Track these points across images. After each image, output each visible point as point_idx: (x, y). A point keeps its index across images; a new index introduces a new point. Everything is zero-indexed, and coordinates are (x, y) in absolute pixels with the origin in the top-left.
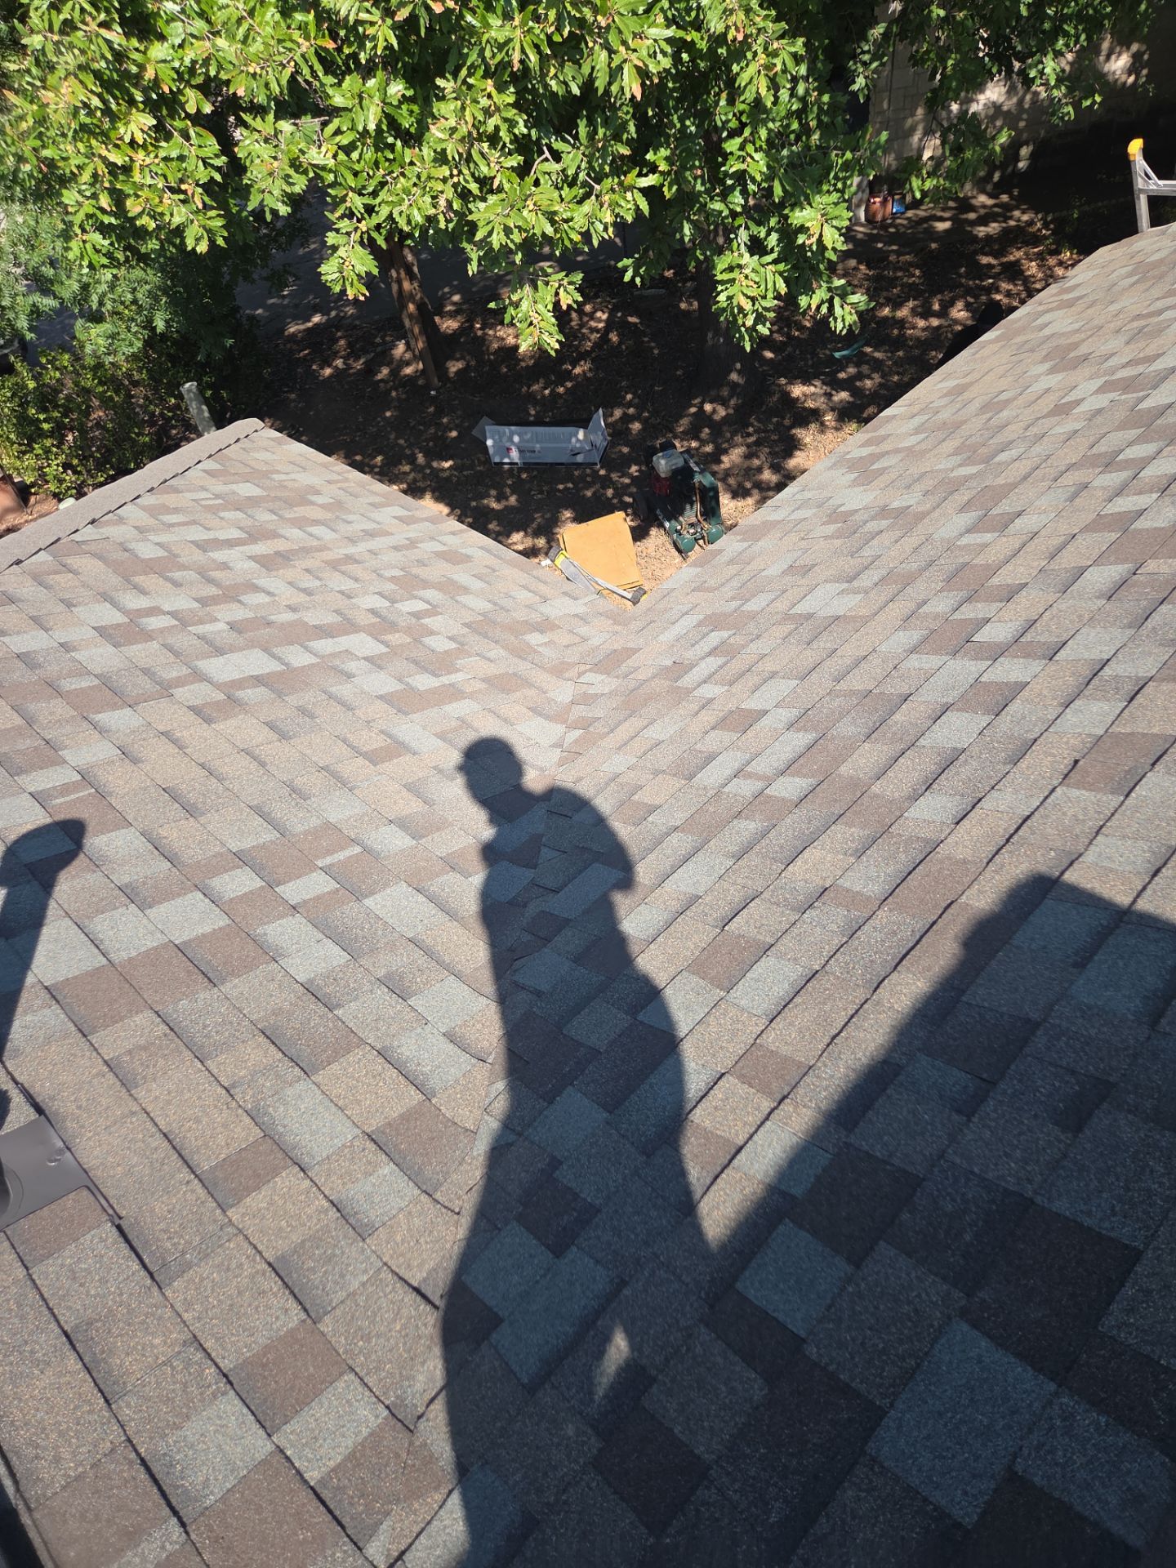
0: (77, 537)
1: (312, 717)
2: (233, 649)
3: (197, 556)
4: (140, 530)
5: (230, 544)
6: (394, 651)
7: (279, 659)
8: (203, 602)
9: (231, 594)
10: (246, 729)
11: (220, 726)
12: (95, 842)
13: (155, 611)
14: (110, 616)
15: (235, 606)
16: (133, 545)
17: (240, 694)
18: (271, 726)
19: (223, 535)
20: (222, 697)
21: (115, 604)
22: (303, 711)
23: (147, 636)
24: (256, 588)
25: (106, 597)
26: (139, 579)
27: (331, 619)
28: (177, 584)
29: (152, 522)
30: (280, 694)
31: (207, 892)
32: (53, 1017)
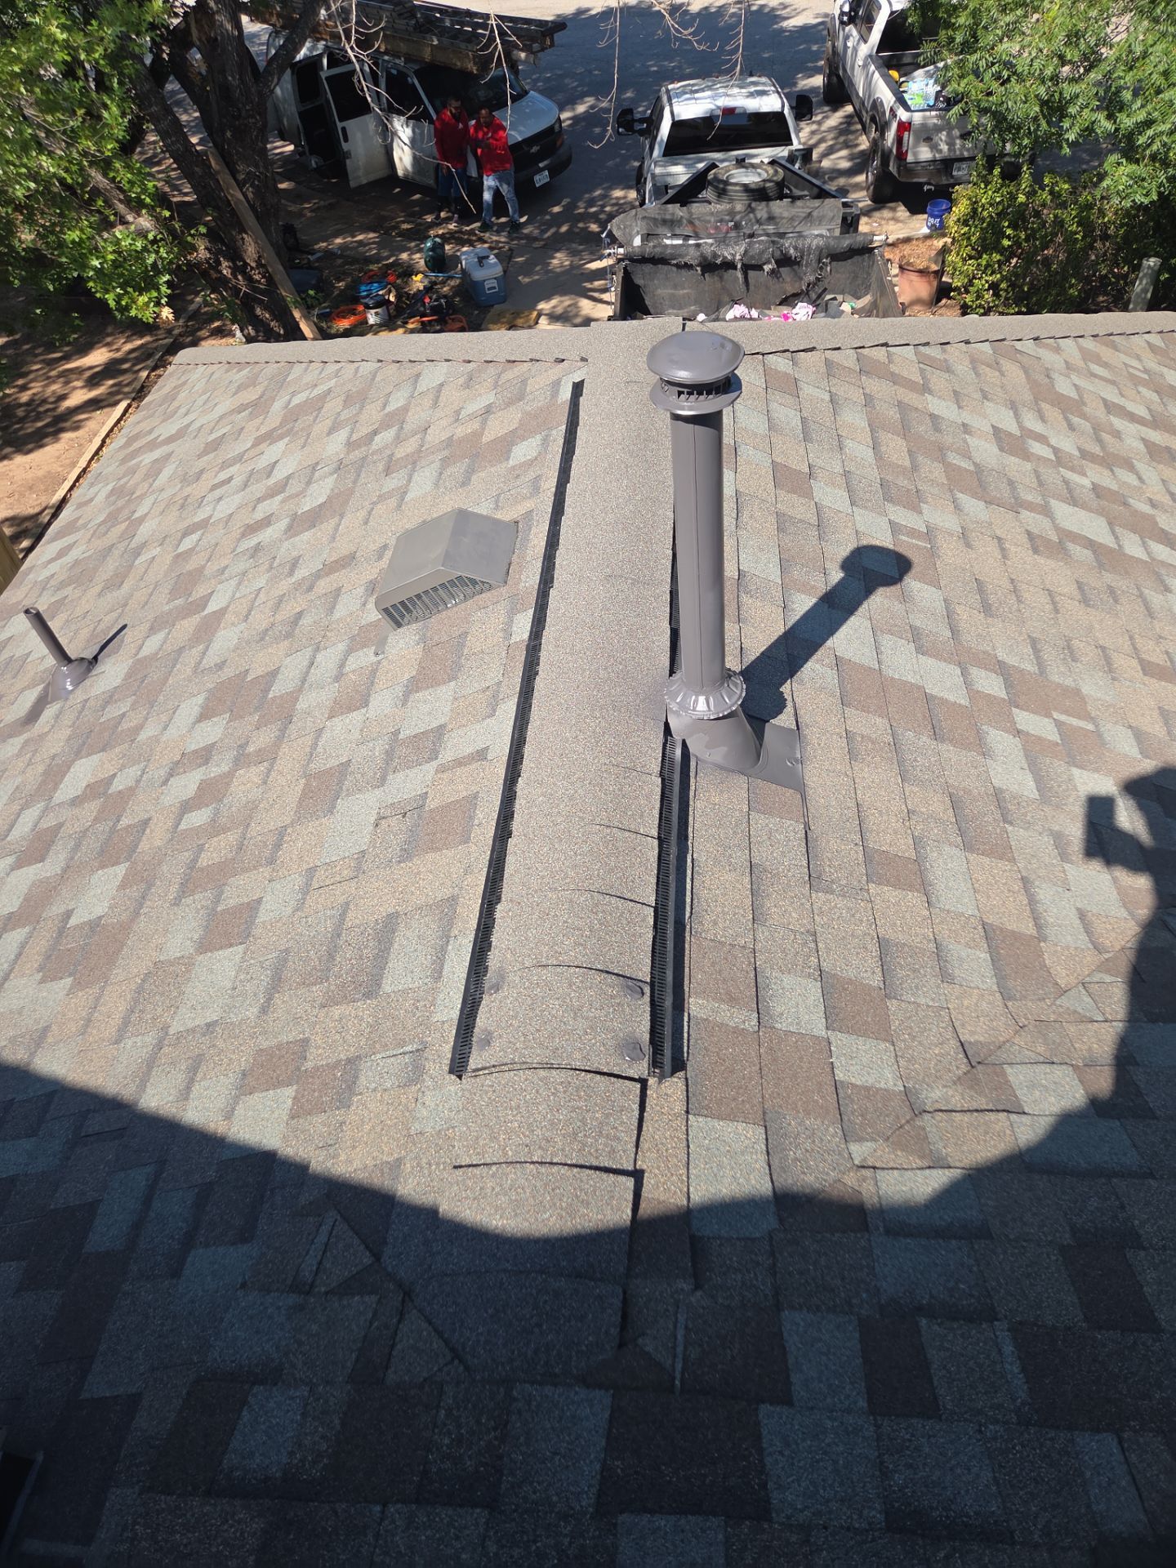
0: (1018, 345)
1: (1116, 601)
2: (1084, 507)
3: (1101, 413)
4: (1069, 366)
5: (1133, 418)
7: (1116, 538)
8: (1084, 454)
9: (1109, 461)
10: (1061, 578)
11: (1041, 560)
12: (911, 582)
13: (1042, 439)
14: (1009, 424)
15: (1106, 472)
16: (1055, 376)
17: (1070, 546)
18: (1080, 586)
19: (1131, 407)
20: (1055, 539)
21: (1017, 415)
22: (1111, 591)
23: (1026, 456)
24: (1131, 468)
25: (1013, 406)
26: (1045, 406)
28: (1071, 427)
29: (1081, 364)
30: (1100, 566)
31: (964, 673)
32: (831, 677)
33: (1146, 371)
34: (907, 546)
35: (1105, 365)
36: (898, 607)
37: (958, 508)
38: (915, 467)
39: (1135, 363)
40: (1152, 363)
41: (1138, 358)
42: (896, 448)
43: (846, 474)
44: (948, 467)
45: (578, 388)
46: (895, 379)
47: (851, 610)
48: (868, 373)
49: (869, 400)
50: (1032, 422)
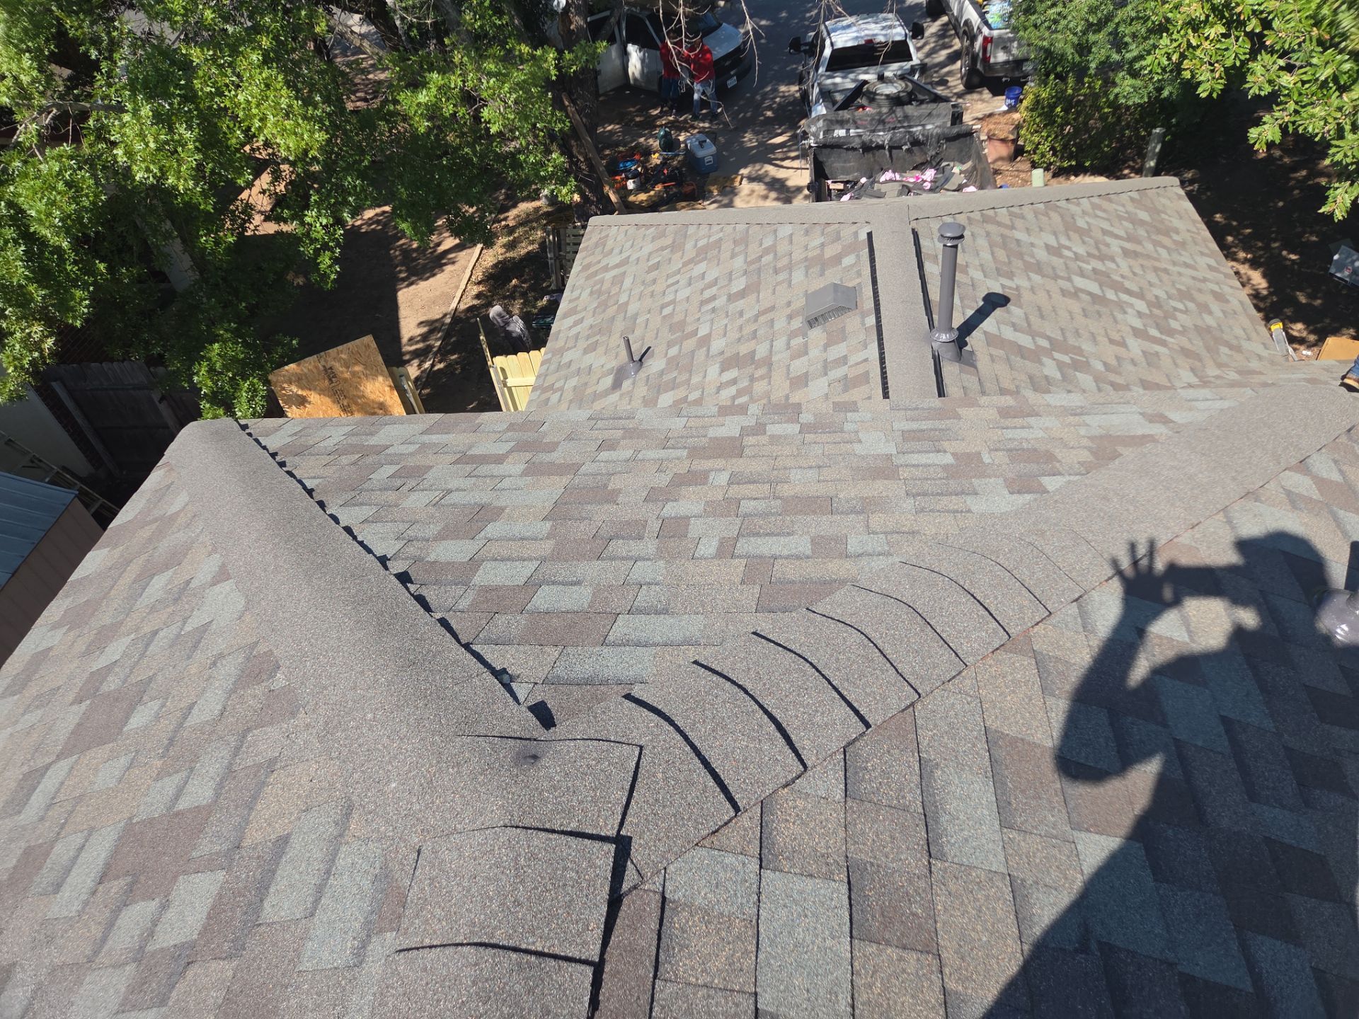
0: (1058, 203)
1: (1100, 316)
2: (1088, 278)
3: (1099, 235)
4: (1084, 212)
5: (1117, 237)
6: (1151, 315)
7: (1103, 291)
8: (1089, 255)
9: (1102, 258)
10: (1075, 307)
11: (1066, 299)
12: (1010, 306)
13: (1069, 249)
14: (1052, 241)
15: (1100, 263)
16: (1076, 218)
17: (1080, 294)
18: (1084, 310)
19: (1116, 231)
20: (1073, 291)
21: (1057, 238)
22: (1098, 313)
23: (1061, 256)
24: (1114, 260)
25: (1055, 234)
26: (1071, 233)
27: (1135, 288)
28: (1084, 242)
29: (1091, 211)
30: (1094, 303)
31: (1033, 339)
32: (983, 337)
33: (1127, 212)
34: (1007, 293)
35: (1104, 211)
36: (1006, 315)
37: (1029, 279)
38: (1010, 263)
39: (1121, 208)
40: (1130, 207)
41: (1123, 206)
42: (1002, 255)
43: (981, 265)
44: (1025, 262)
45: (870, 235)
46: (999, 224)
47: (988, 315)
48: (986, 222)
49: (988, 234)
50: (1064, 241)
